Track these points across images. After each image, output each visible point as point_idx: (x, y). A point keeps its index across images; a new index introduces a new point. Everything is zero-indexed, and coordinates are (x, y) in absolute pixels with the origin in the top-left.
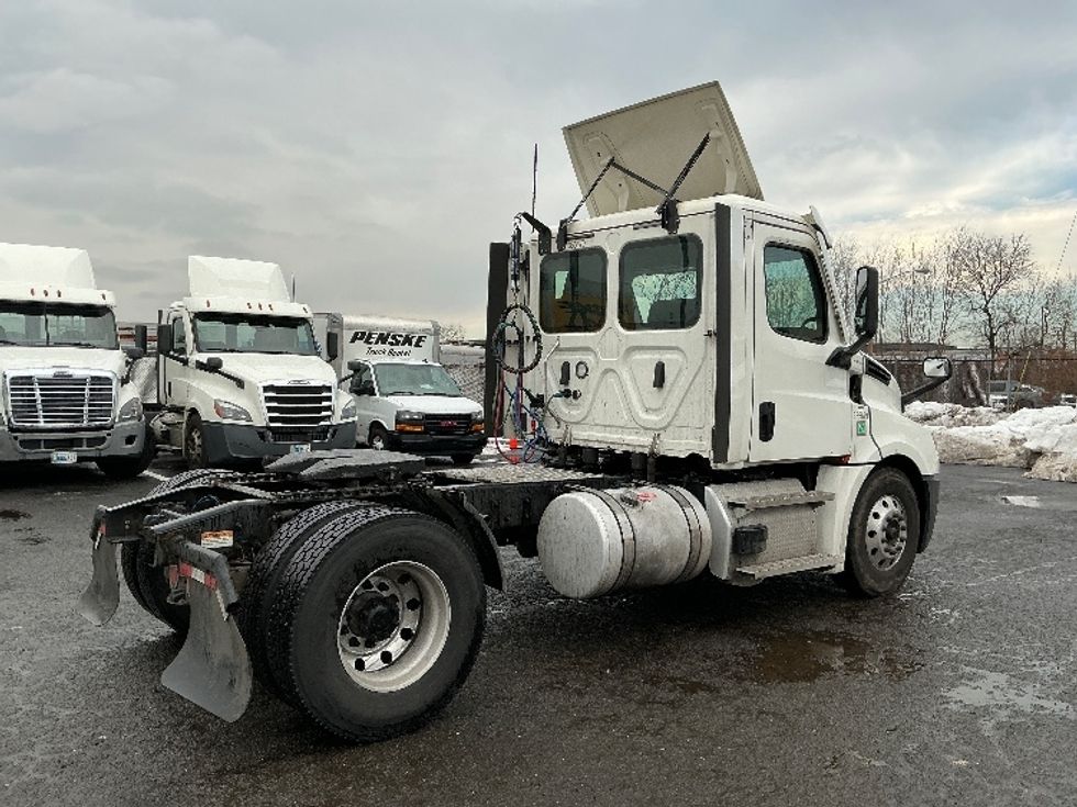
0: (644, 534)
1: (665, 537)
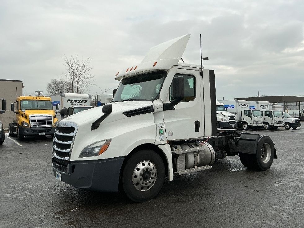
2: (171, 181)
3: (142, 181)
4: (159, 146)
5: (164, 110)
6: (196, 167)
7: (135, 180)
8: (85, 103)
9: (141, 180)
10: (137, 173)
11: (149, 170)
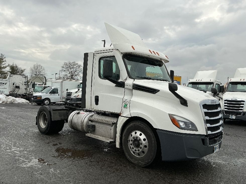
0: (74, 119)
1: (77, 121)
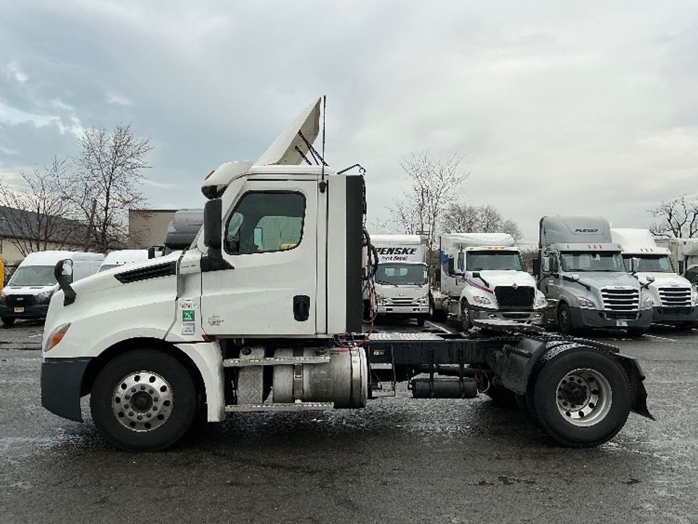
2: (211, 422)
3: (130, 410)
4: (178, 346)
5: (202, 271)
6: (298, 401)
7: (116, 407)
8: (411, 253)
9: (126, 407)
10: (121, 392)
11: (146, 391)
